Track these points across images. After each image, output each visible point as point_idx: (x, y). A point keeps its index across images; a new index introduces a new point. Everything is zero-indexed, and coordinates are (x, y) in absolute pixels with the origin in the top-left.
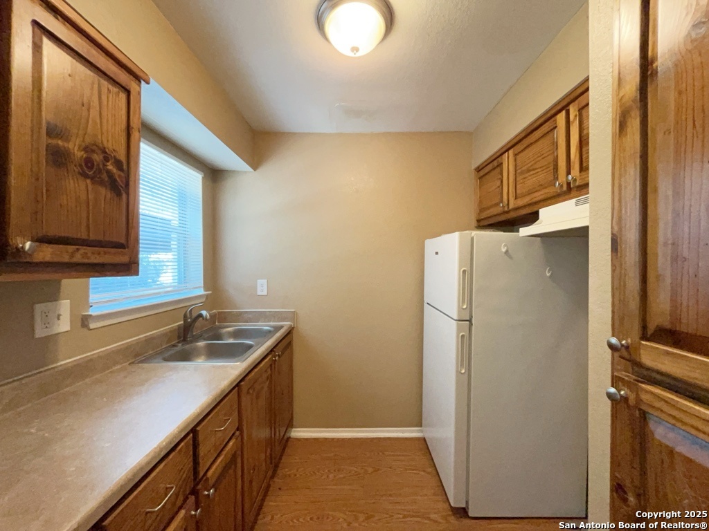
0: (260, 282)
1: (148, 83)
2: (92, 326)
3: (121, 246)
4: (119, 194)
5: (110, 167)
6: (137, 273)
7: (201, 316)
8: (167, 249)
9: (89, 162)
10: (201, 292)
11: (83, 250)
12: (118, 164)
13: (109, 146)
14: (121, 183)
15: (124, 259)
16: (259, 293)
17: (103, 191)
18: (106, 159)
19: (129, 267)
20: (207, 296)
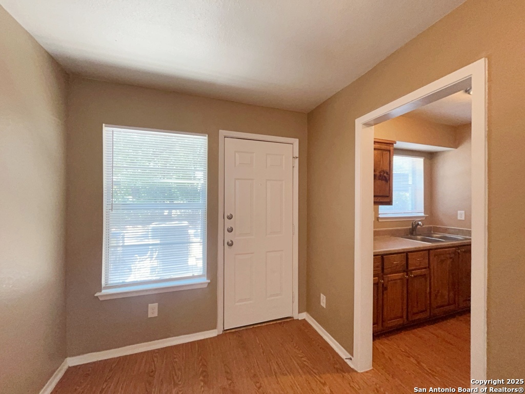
0: (459, 212)
1: (395, 143)
2: (380, 221)
3: (388, 197)
4: (387, 182)
5: (385, 175)
6: (392, 205)
7: (418, 224)
8: (407, 191)
9: (380, 175)
10: (423, 215)
11: (379, 198)
12: (387, 173)
13: (385, 169)
14: (388, 178)
15: (389, 201)
16: (459, 218)
17: (383, 182)
18: (384, 173)
19: (390, 203)
20: (426, 217)
